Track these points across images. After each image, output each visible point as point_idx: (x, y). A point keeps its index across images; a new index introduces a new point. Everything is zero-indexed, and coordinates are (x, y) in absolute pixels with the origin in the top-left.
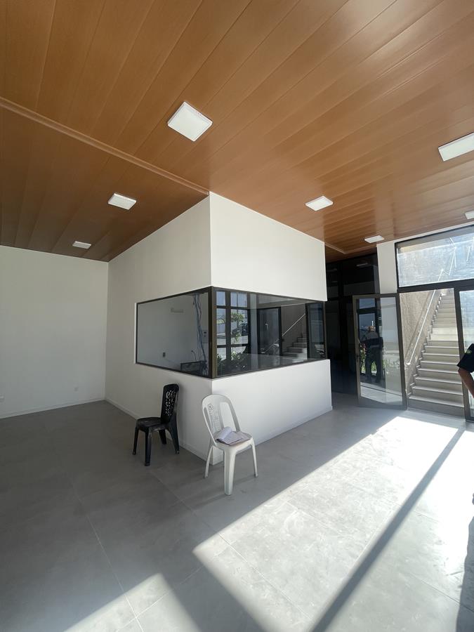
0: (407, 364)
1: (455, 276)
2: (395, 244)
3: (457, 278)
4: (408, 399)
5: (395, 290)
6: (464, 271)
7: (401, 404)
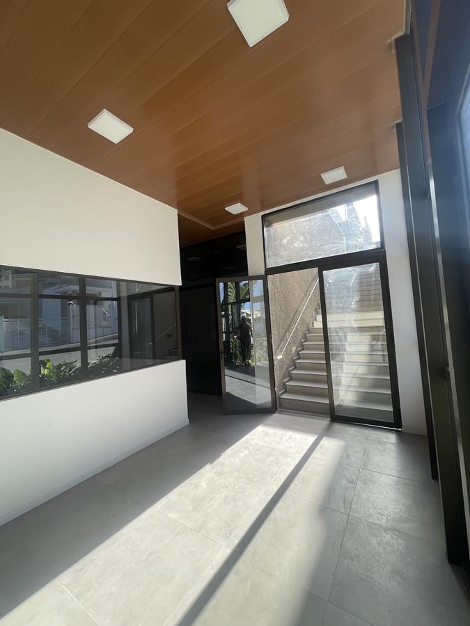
0: (278, 357)
1: (319, 253)
2: (262, 216)
3: (320, 255)
4: (280, 398)
5: (262, 272)
6: (327, 247)
7: (270, 405)
